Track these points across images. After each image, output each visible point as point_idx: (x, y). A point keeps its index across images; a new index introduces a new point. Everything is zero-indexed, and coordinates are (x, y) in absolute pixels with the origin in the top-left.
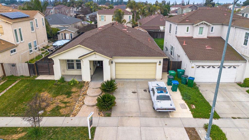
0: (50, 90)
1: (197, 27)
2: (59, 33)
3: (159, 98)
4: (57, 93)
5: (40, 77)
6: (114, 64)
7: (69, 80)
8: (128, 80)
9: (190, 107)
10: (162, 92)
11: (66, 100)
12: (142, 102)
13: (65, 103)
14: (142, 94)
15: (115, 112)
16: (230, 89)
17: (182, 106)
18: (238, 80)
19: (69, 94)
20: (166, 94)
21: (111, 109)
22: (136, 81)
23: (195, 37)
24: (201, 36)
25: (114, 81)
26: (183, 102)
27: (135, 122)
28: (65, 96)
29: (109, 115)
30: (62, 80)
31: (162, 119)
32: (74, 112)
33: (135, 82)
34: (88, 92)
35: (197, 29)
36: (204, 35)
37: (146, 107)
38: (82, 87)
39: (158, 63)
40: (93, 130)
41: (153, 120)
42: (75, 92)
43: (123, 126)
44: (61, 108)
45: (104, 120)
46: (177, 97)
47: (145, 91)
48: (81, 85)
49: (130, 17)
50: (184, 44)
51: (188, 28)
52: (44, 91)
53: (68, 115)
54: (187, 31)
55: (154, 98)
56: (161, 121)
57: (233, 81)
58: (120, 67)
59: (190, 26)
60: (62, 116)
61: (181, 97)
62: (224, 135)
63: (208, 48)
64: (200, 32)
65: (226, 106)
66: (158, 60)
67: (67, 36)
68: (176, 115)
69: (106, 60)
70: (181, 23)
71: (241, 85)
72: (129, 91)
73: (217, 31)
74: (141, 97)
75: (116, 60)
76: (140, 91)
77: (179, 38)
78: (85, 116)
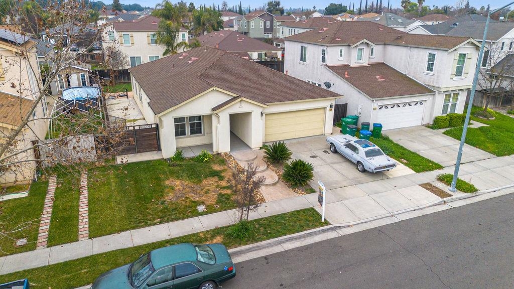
0: (175, 175)
1: (355, 49)
3: (369, 154)
4: (196, 177)
5: (124, 159)
10: (367, 146)
11: (223, 184)
13: (228, 188)
14: (326, 157)
16: (423, 135)
18: (426, 122)
19: (216, 175)
23: (353, 64)
24: (361, 63)
27: (355, 191)
29: (313, 191)
30: (179, 156)
33: (300, 143)
34: (244, 167)
35: (355, 53)
36: (364, 62)
37: (349, 172)
38: (223, 162)
39: (328, 108)
40: (312, 209)
42: (222, 171)
44: (229, 195)
45: (311, 197)
47: (326, 152)
48: (219, 159)
49: (184, 35)
50: (347, 76)
51: (341, 50)
52: (167, 179)
54: (341, 56)
55: (361, 156)
56: (385, 184)
57: (419, 123)
59: (344, 49)
63: (380, 79)
64: (360, 56)
65: (437, 153)
66: (328, 103)
67: (75, 79)
68: (395, 174)
69: (256, 111)
70: (330, 42)
71: (431, 127)
72: (305, 156)
73: (378, 54)
74: (328, 161)
75: (267, 109)
76: (321, 154)
77: (333, 68)
78: (279, 198)
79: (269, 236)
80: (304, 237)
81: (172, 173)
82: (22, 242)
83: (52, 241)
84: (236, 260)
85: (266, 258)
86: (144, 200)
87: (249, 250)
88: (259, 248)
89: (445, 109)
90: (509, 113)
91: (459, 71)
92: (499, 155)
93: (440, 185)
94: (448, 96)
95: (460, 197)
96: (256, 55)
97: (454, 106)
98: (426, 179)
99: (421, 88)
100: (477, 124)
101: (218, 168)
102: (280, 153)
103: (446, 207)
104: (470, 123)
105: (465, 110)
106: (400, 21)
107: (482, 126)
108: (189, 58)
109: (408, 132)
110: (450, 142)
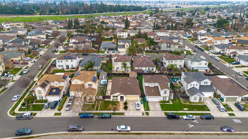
0: (111, 104)
3: (137, 106)
4: (113, 105)
5: (106, 100)
7: (114, 101)
8: (130, 101)
11: (116, 107)
12: (134, 107)
14: (134, 105)
15: (128, 109)
16: (156, 104)
17: (143, 108)
19: (116, 105)
22: (132, 101)
23: (150, 86)
24: (152, 86)
25: (126, 101)
29: (127, 110)
30: (113, 101)
34: (120, 104)
36: (153, 86)
37: (134, 109)
38: (118, 103)
41: (136, 111)
43: (130, 112)
44: (116, 109)
46: (142, 106)
47: (135, 104)
48: (118, 102)
49: (129, 63)
50: (146, 90)
53: (118, 110)
55: (136, 106)
56: (138, 111)
58: (128, 97)
59: (149, 83)
61: (143, 106)
62: (149, 114)
63: (153, 91)
64: (152, 85)
65: (153, 108)
66: (138, 96)
67: (104, 77)
68: (141, 110)
69: (124, 96)
70: (146, 82)
71: (160, 102)
72: (131, 104)
73: (157, 84)
74: (133, 106)
75: (127, 96)
76: (133, 104)
77: (145, 87)
78: (121, 110)
80: (121, 116)
88: (115, 116)
89: (163, 99)
90: (183, 101)
91: (165, 93)
92: (163, 110)
93: (145, 113)
94: (164, 97)
95: (145, 116)
96: (147, 68)
97: (166, 99)
98: (144, 112)
99: (159, 95)
100: (171, 103)
101: (117, 104)
102: (126, 103)
103: (142, 116)
104: (169, 103)
105: (169, 100)
106: (198, 59)
107: (171, 104)
108: (121, 81)
109: (154, 103)
110: (158, 106)
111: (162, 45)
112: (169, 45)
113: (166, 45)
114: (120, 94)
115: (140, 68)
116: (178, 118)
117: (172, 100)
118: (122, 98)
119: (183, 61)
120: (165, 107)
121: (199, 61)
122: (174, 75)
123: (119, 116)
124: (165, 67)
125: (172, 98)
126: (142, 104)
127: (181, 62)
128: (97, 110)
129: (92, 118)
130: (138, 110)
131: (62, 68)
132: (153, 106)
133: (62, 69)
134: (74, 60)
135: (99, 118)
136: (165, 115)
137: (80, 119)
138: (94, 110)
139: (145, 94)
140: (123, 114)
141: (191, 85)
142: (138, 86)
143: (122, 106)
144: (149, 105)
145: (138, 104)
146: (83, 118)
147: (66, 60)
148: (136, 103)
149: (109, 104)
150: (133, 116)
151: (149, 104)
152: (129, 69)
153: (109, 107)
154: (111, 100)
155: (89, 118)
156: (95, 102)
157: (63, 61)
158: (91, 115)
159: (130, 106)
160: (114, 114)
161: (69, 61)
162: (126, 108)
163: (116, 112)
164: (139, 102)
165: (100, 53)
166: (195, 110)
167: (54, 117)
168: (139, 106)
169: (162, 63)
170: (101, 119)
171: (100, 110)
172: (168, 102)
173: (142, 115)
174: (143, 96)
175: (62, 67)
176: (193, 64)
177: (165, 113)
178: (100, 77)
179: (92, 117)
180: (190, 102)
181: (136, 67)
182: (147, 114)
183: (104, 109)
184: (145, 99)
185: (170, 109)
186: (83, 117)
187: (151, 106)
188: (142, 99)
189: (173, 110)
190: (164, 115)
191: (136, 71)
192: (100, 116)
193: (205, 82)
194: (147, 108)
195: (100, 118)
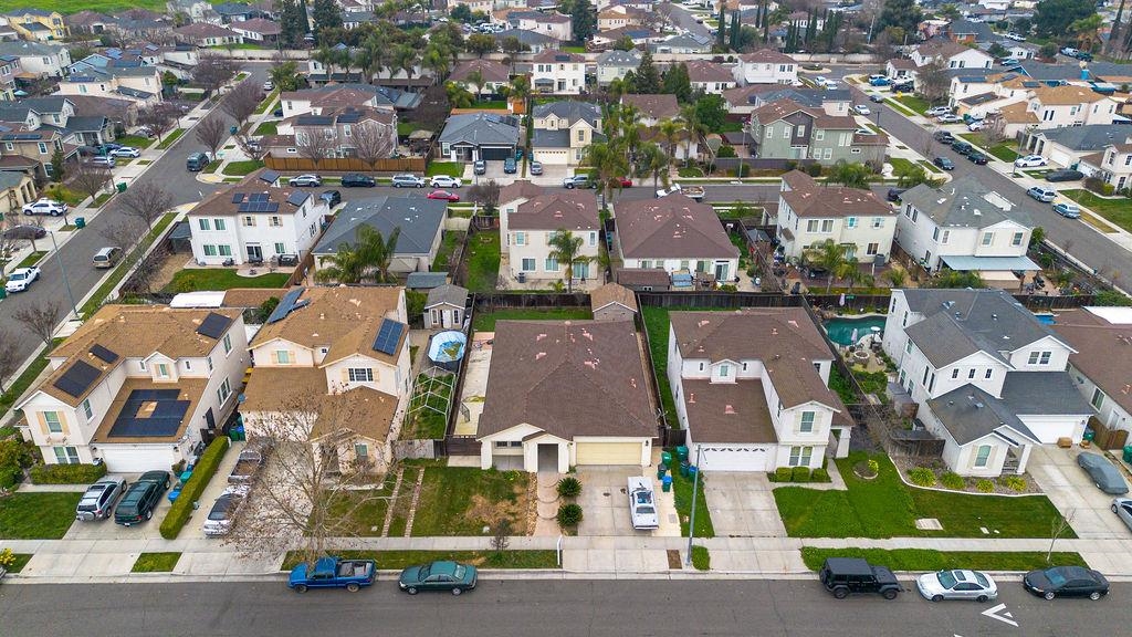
0: (482, 490)
2: (427, 311)
3: (640, 510)
4: (496, 497)
5: (454, 461)
6: (574, 444)
7: (503, 468)
8: (597, 468)
9: (681, 520)
10: (644, 502)
11: (512, 509)
12: (618, 512)
13: (513, 514)
14: (618, 498)
15: (584, 527)
16: (750, 487)
17: (672, 518)
18: (769, 470)
19: (512, 497)
20: (650, 505)
21: (577, 525)
22: (610, 471)
23: (714, 380)
24: (723, 380)
25: (575, 471)
26: (675, 511)
27: (608, 543)
28: (509, 503)
29: (575, 534)
30: (493, 470)
31: (642, 539)
32: (530, 529)
33: (608, 472)
34: (539, 493)
35: (718, 367)
36: (730, 379)
37: (622, 523)
38: (526, 484)
39: (644, 444)
40: (561, 551)
41: (630, 540)
42: (519, 495)
43: (593, 548)
44: (509, 523)
45: (570, 540)
46: (666, 502)
47: (623, 490)
48: (526, 479)
49: (593, 235)
50: (692, 401)
51: (702, 364)
52: (475, 493)
53: (523, 534)
54: (701, 370)
55: (634, 510)
56: (640, 541)
57: (761, 469)
58: (582, 450)
59: (706, 362)
60: (517, 535)
61: (673, 502)
62: (709, 559)
63: (729, 409)
64: (723, 373)
65: (731, 518)
66: (644, 439)
67: (447, 315)
68: (660, 533)
69: (562, 444)
70: (689, 355)
71: (772, 477)
72: (599, 492)
73: (754, 369)
74: (617, 502)
75: (576, 439)
76: (616, 492)
77: (686, 383)
78: (545, 535)
79: (514, 566)
80: (538, 573)
81: (482, 487)
82: (375, 528)
83: (390, 534)
84: (481, 577)
85: (502, 581)
86: (452, 510)
87: (497, 573)
88: (504, 573)
89: (793, 460)
90: (909, 472)
91: (806, 427)
92: (792, 534)
93: (684, 556)
94: (796, 449)
95: (688, 571)
96: (693, 264)
97: (806, 460)
98: (683, 545)
99: (766, 433)
100: (838, 483)
101: (517, 489)
102: (569, 488)
103: (666, 577)
104: (828, 480)
105: (825, 465)
106: (977, 212)
107: (837, 488)
108: (542, 345)
109: (737, 479)
110: (763, 504)
111: (770, 130)
112: (801, 129)
113: (788, 130)
114: (534, 430)
115: (654, 264)
116: (892, 592)
117: (840, 463)
118: (548, 453)
119: (889, 223)
120: (802, 513)
121: (978, 223)
122: (842, 302)
123: (529, 577)
124: (788, 252)
125: (843, 451)
126: (666, 489)
127: (877, 225)
128: (397, 530)
129: (360, 587)
130: (645, 531)
131: (224, 259)
132: (734, 501)
133: (224, 264)
134: (286, 219)
135: (406, 590)
136: (806, 569)
137: (291, 598)
138: (378, 534)
139: (685, 425)
140: (550, 558)
141: (955, 376)
142: (639, 377)
143: (547, 504)
144: (707, 498)
145: (644, 496)
146: (308, 589)
147: (246, 215)
148: (634, 484)
149: (469, 493)
150: (613, 577)
151: (708, 485)
152: (593, 268)
153: (469, 514)
154: (485, 461)
155: (346, 587)
156: (390, 478)
157: (229, 221)
158: (360, 572)
159: (596, 505)
160: (498, 558)
161: (262, 220)
162: (570, 518)
163: (514, 543)
164: (650, 482)
165: (435, 177)
166: (985, 530)
167: (130, 580)
168: (650, 510)
169: (770, 231)
170: (418, 596)
171: (413, 535)
172: (821, 476)
173: (665, 566)
174: (671, 440)
175: (222, 253)
176: (945, 240)
177: (809, 556)
178: (429, 319)
179: (364, 585)
180: (951, 479)
181: (629, 256)
182: (700, 558)
183: (438, 524)
184: (686, 458)
185: (835, 524)
186: (308, 583)
187: (720, 507)
188: (664, 461)
189: (856, 535)
190: (798, 570)
191: (628, 279)
192: (413, 577)
193: (1035, 355)
194: (697, 519)
195: (412, 591)
